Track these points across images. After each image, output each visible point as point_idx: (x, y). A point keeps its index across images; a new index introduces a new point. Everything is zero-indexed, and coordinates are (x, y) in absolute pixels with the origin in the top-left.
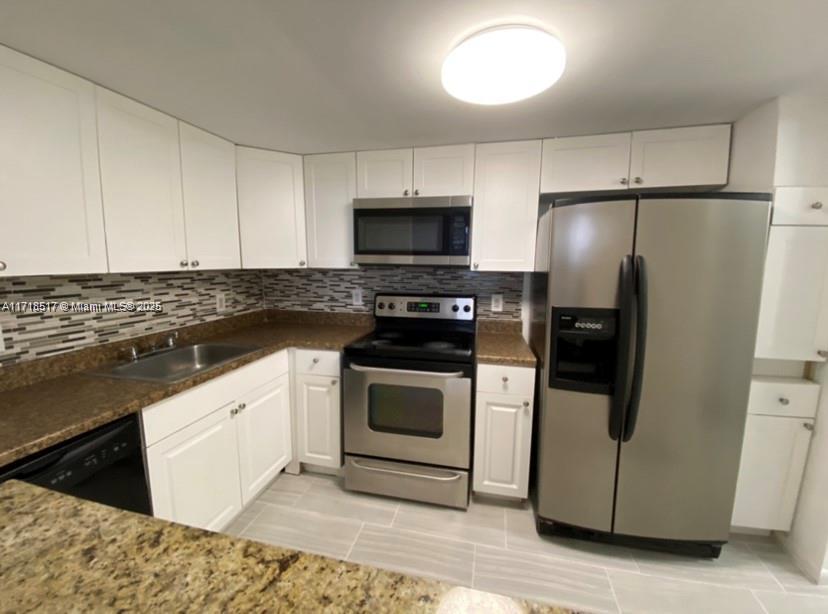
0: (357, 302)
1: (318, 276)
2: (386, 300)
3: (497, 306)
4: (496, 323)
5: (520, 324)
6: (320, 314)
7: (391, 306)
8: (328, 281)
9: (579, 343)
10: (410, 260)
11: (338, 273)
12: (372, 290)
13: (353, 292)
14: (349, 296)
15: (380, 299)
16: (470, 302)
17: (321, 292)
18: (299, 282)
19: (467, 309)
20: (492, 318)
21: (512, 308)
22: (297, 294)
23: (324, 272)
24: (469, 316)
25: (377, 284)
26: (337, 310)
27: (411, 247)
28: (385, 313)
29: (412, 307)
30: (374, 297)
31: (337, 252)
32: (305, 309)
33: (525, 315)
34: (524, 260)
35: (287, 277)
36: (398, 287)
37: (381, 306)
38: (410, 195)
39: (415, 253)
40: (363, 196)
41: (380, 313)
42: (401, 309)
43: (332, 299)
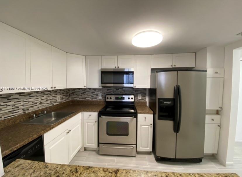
0: (100, 97)
1: (88, 90)
2: (109, 96)
3: (140, 97)
4: (140, 102)
5: (146, 102)
6: (88, 101)
7: (111, 98)
8: (91, 91)
9: (165, 107)
10: (112, 85)
11: (94, 89)
12: (104, 93)
13: (99, 94)
14: (98, 95)
15: (107, 96)
16: (133, 96)
17: (89, 94)
18: (82, 92)
19: (132, 98)
20: (139, 101)
21: (144, 98)
22: (81, 95)
23: (90, 89)
24: (133, 100)
25: (106, 92)
26: (94, 100)
27: (112, 82)
28: (109, 100)
29: (117, 98)
30: (105, 97)
31: (96, 83)
32: (84, 100)
33: (147, 100)
34: (147, 85)
35: (78, 90)
36: (112, 93)
37: (108, 98)
38: (117, 68)
39: (114, 83)
40: (102, 68)
41: (107, 100)
42: (113, 99)
43: (92, 97)
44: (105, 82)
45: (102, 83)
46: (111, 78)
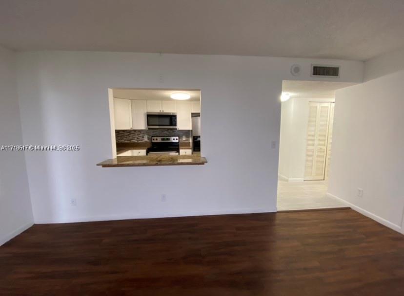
0: (146, 139)
1: (133, 132)
2: (155, 138)
3: (184, 139)
4: (184, 143)
5: (190, 143)
6: (134, 143)
7: (157, 140)
8: (136, 133)
10: (157, 127)
11: (140, 131)
12: (150, 135)
13: (145, 136)
14: (143, 137)
15: (153, 138)
16: (177, 138)
17: (134, 136)
18: (126, 134)
19: (177, 139)
20: (183, 141)
21: (188, 139)
22: (126, 138)
23: (135, 131)
24: (178, 141)
25: (152, 134)
26: (139, 142)
27: (157, 124)
28: (155, 141)
29: (162, 139)
30: (151, 139)
31: (142, 125)
32: (129, 142)
33: (191, 140)
34: (188, 127)
35: (123, 132)
36: (158, 134)
37: (154, 140)
38: (161, 112)
39: (159, 125)
40: (148, 111)
41: (153, 141)
42: (159, 140)
43: (138, 138)
44: (151, 124)
45: (148, 125)
46: (156, 121)
